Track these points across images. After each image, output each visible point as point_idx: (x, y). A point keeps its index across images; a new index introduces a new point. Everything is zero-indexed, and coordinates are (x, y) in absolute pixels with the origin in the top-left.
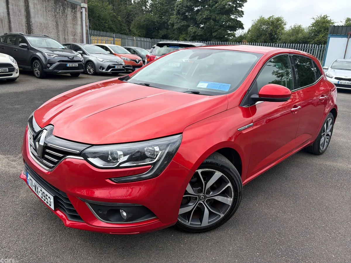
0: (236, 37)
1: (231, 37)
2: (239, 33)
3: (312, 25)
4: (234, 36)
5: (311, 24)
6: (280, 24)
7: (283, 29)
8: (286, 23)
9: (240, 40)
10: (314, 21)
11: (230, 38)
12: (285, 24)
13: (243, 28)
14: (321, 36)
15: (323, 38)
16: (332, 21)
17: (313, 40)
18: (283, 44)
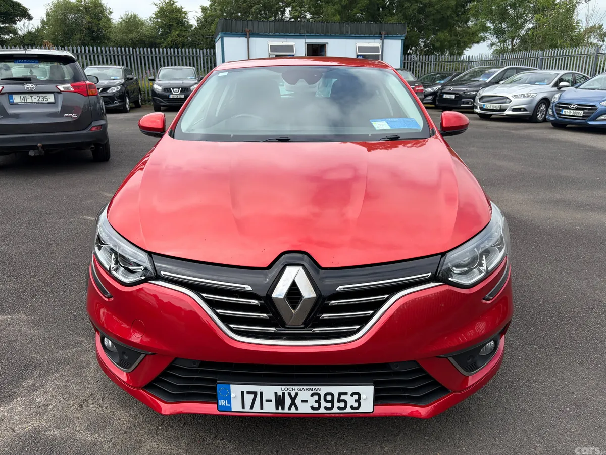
0: (18, 34)
1: (8, 35)
2: (23, 27)
3: (156, 14)
4: (14, 32)
5: (154, 14)
6: (102, 12)
7: (109, 20)
8: (111, 10)
9: (31, 41)
10: (156, 9)
11: (6, 37)
12: (111, 12)
13: (30, 18)
14: (175, 33)
15: (178, 38)
16: (184, 10)
17: (164, 40)
18: (140, 49)
